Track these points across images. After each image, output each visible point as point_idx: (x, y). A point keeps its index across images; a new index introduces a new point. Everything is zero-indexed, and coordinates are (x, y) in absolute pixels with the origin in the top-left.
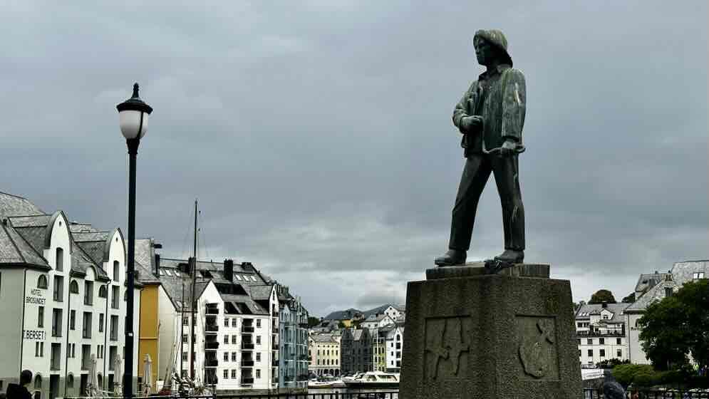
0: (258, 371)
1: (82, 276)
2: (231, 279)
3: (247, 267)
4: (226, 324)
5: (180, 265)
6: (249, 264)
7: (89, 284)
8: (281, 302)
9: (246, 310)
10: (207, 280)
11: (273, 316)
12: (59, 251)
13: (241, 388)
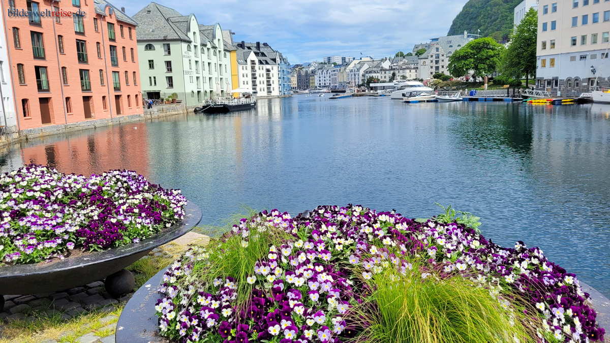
0: (273, 88)
1: (205, 45)
2: (259, 50)
3: (266, 45)
4: (259, 69)
5: (238, 44)
6: (266, 43)
7: (208, 49)
8: (280, 59)
9: (267, 63)
10: (249, 50)
11: (278, 65)
12: (194, 33)
13: (267, 95)
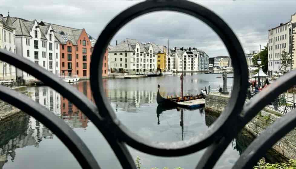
0: (195, 67)
1: (143, 53)
2: (190, 51)
4: (188, 59)
5: (180, 49)
6: (195, 48)
8: (200, 55)
9: (192, 56)
10: (185, 51)
12: (138, 49)
13: (191, 71)
